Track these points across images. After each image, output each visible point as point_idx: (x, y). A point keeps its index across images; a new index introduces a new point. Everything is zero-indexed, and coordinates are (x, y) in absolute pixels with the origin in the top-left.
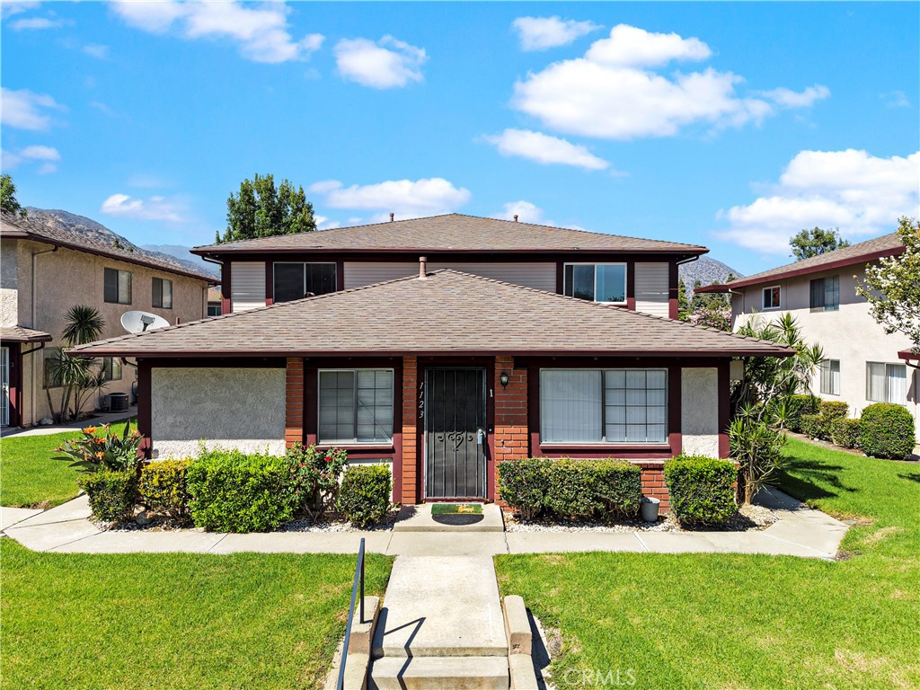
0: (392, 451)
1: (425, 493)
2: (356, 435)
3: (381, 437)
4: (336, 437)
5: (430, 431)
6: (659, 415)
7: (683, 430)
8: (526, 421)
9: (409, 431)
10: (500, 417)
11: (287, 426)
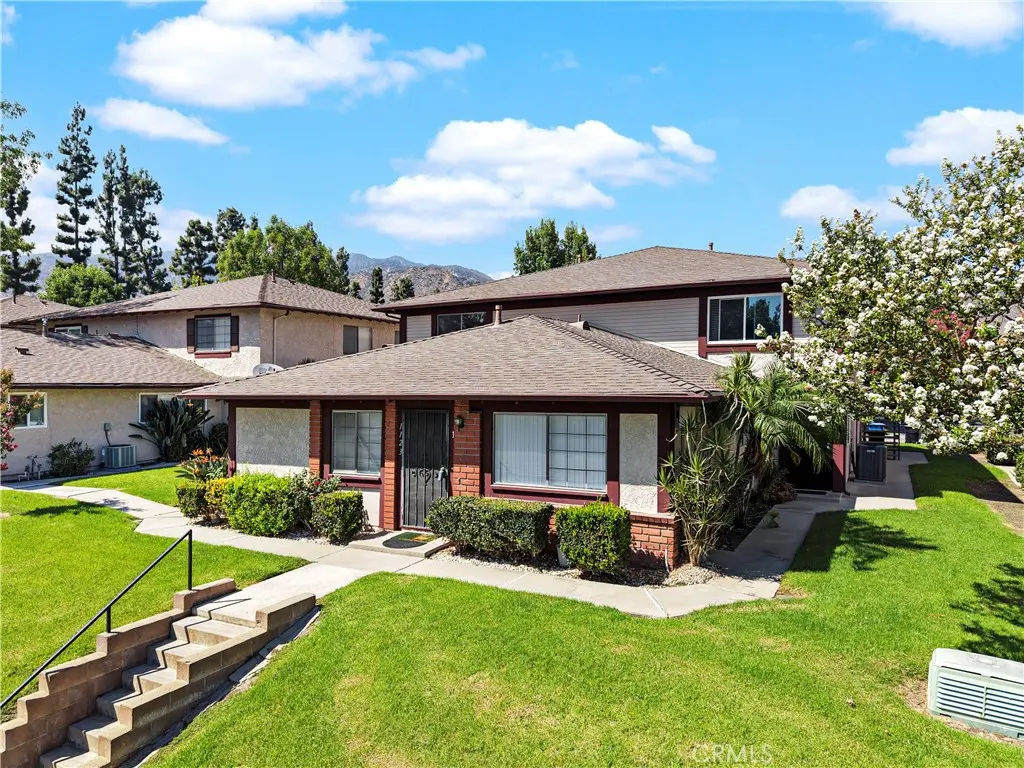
0: (379, 482)
1: (402, 521)
2: (357, 467)
3: (373, 470)
4: (344, 468)
5: (406, 467)
6: (600, 462)
7: (621, 479)
8: (479, 462)
9: (390, 465)
10: (458, 457)
11: (310, 457)
